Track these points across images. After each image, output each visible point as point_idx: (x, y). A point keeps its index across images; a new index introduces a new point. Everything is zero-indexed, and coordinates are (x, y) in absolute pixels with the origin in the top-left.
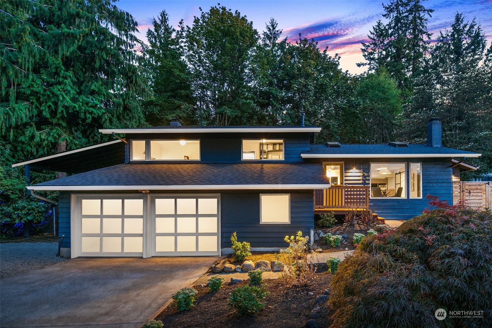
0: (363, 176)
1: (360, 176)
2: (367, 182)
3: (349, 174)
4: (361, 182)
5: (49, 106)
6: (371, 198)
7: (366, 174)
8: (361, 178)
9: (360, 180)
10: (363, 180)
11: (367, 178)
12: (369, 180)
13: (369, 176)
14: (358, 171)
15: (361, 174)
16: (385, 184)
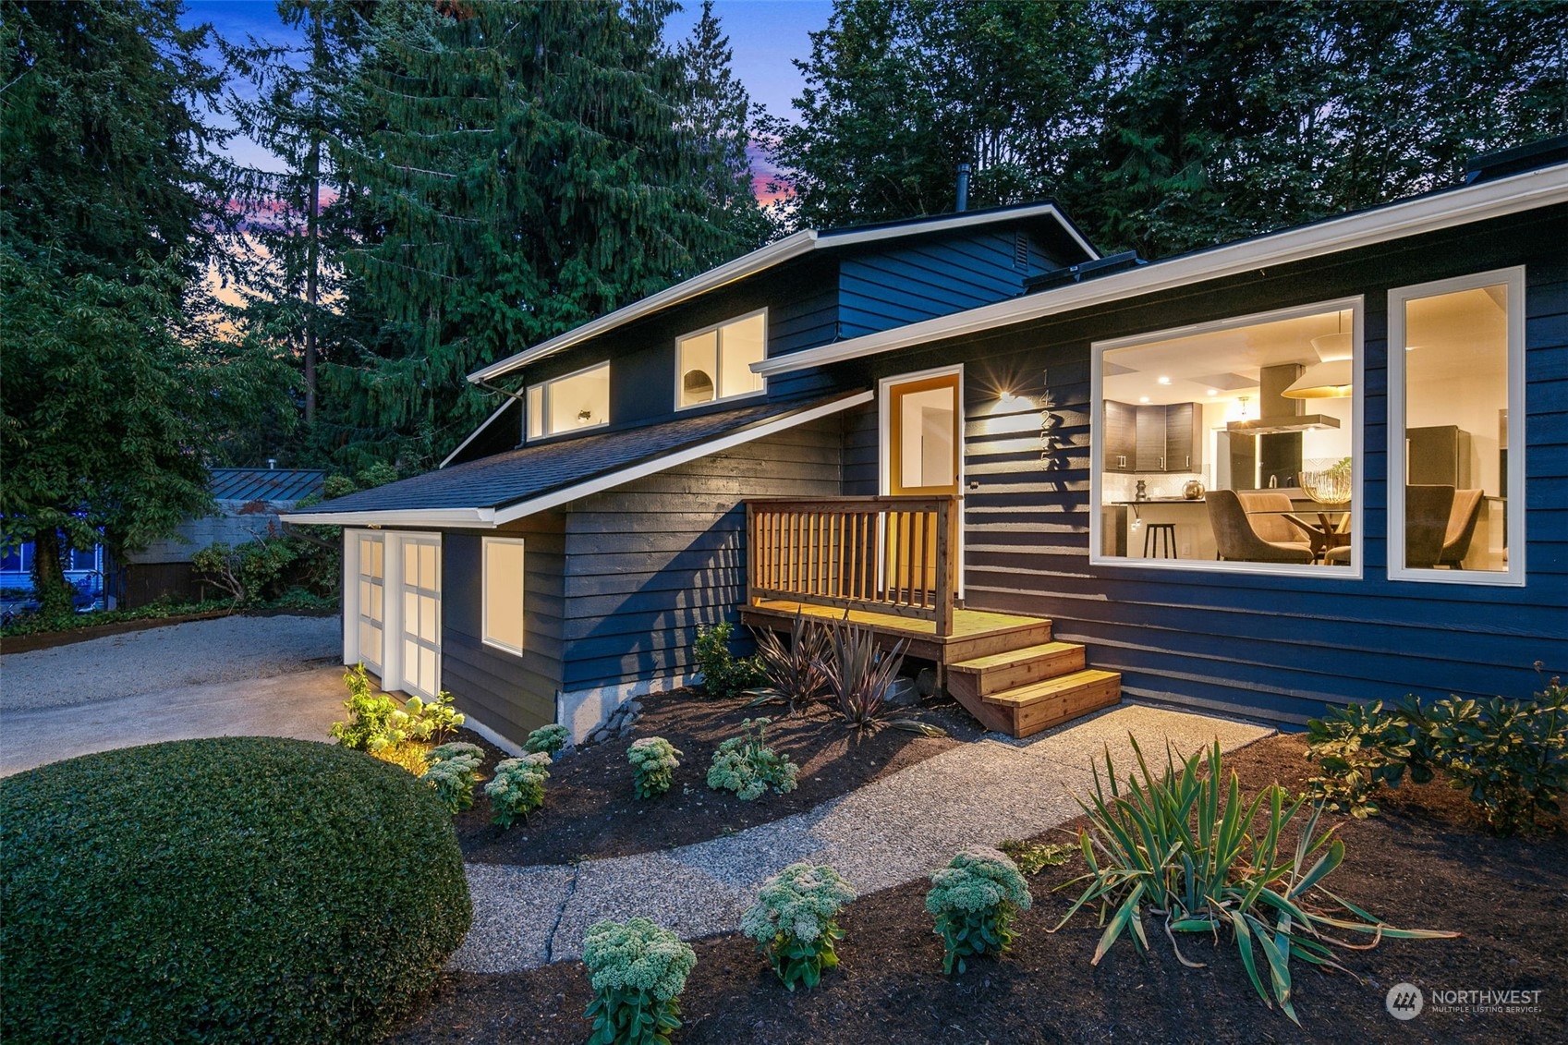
1: (1035, 434)
2: (1075, 463)
3: (987, 428)
4: (1042, 464)
5: (490, 340)
8: (1040, 444)
9: (1035, 455)
10: (1052, 453)
11: (1077, 440)
12: (1084, 452)
13: (1085, 429)
14: (1028, 403)
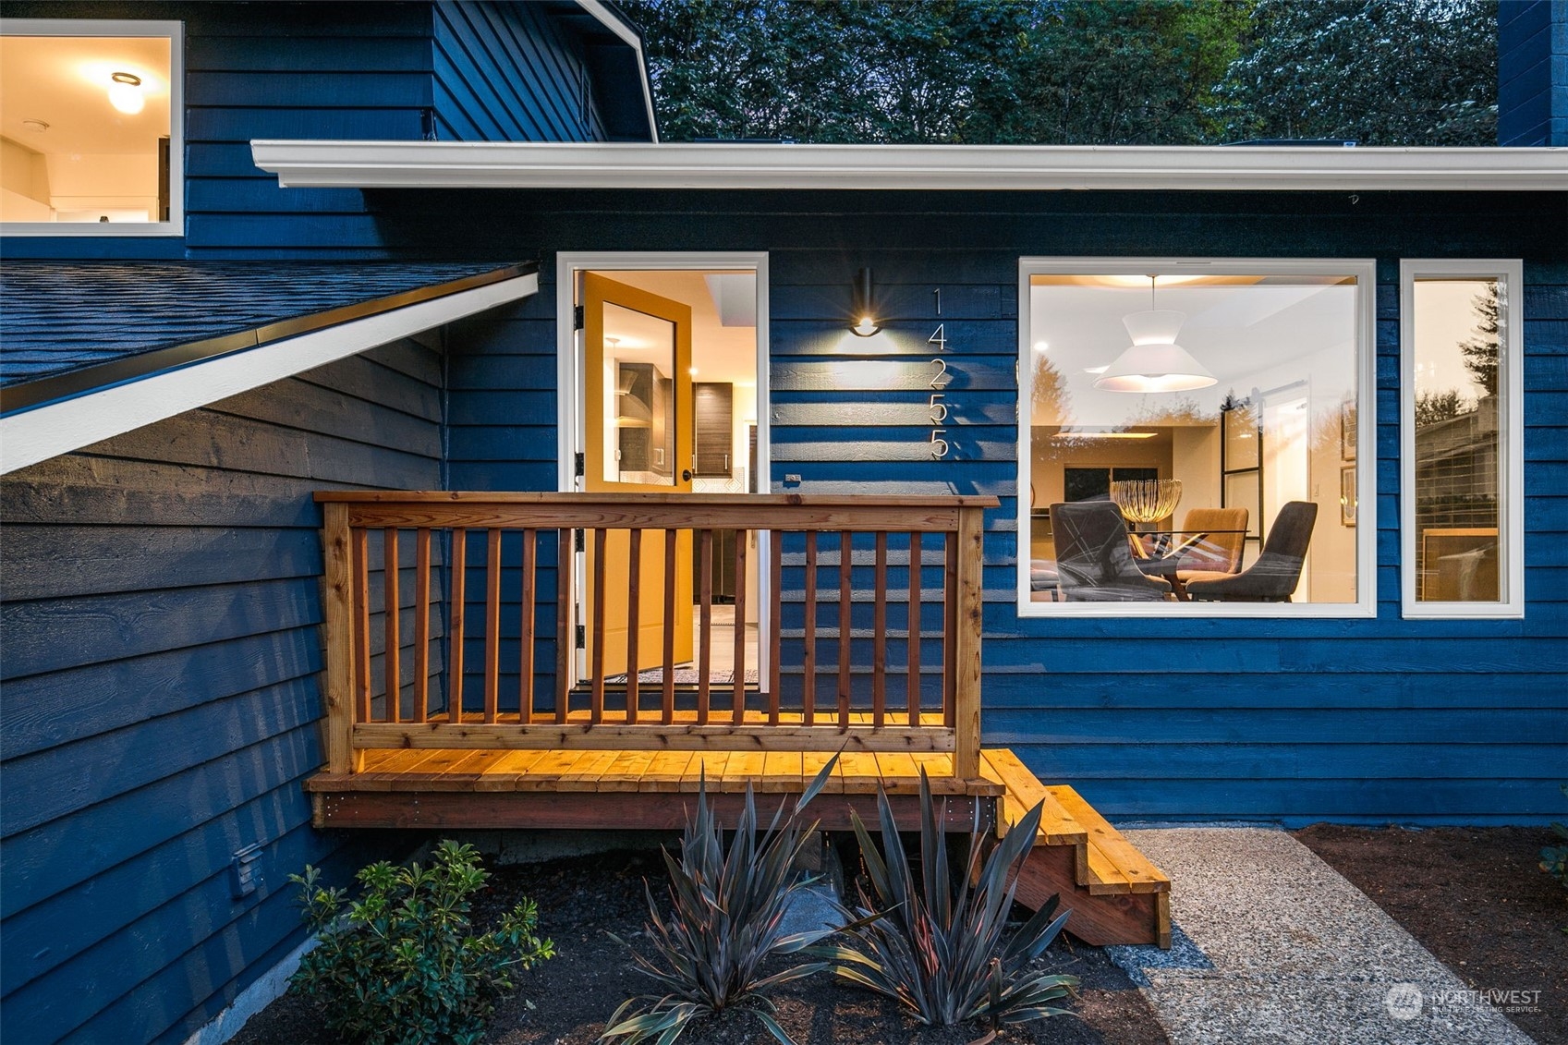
0: (955, 391)
1: (916, 397)
2: (990, 449)
4: (931, 449)
6: (1029, 607)
7: (977, 376)
8: (927, 414)
9: (920, 433)
10: (949, 430)
11: (993, 412)
12: (1007, 432)
13: (1008, 395)
15: (930, 376)
16: (1151, 474)
